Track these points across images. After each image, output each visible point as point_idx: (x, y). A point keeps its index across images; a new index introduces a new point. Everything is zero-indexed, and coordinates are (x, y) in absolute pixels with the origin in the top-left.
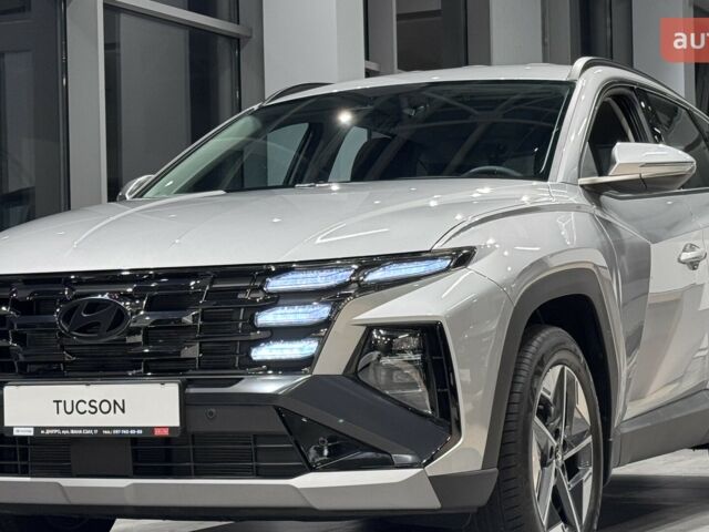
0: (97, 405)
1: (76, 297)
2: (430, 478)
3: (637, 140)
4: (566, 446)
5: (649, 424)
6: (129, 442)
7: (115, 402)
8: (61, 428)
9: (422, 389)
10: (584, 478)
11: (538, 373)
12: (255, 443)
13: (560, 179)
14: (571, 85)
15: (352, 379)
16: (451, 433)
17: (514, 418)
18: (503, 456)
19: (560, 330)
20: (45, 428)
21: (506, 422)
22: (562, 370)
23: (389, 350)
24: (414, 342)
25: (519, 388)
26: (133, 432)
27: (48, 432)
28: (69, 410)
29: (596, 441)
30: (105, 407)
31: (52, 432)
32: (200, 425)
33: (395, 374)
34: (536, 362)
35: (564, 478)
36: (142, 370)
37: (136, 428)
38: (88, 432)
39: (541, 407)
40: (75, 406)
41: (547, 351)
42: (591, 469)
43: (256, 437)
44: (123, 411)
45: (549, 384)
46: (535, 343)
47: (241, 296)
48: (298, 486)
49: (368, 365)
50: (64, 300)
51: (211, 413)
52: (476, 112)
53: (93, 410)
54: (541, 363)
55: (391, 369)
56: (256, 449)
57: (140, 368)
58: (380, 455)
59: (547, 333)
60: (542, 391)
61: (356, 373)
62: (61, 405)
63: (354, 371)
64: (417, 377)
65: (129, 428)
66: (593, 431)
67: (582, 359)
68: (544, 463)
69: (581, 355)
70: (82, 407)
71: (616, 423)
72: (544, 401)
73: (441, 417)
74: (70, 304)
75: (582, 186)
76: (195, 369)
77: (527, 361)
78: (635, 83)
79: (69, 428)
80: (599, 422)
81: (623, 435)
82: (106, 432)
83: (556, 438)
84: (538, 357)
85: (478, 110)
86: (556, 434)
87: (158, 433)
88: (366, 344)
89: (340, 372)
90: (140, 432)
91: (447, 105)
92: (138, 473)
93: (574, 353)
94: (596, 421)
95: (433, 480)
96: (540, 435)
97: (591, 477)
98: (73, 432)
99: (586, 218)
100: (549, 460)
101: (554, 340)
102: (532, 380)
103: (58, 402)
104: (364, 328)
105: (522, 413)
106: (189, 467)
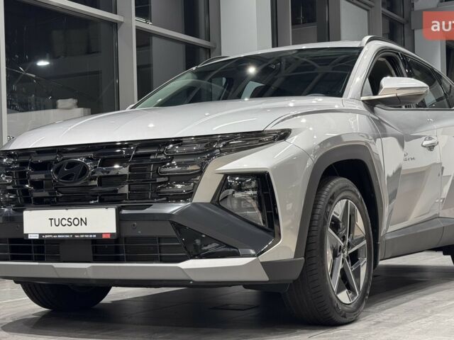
0: (72, 221)
1: (63, 160)
2: (262, 263)
3: (398, 76)
4: (349, 246)
5: (403, 235)
6: (90, 242)
7: (82, 219)
8: (53, 234)
9: (257, 211)
10: (361, 264)
11: (331, 203)
12: (159, 242)
13: (350, 96)
14: (360, 49)
15: (216, 205)
16: (274, 236)
17: (315, 228)
18: (307, 251)
19: (346, 179)
20: (45, 234)
21: (309, 231)
22: (347, 202)
23: (240, 189)
24: (254, 183)
25: (318, 211)
26: (91, 236)
27: (46, 236)
28: (57, 224)
29: (369, 243)
30: (76, 222)
31: (48, 236)
32: (129, 232)
33: (242, 202)
34: (329, 197)
35: (348, 264)
36: (97, 201)
37: (93, 234)
38: (68, 236)
39: (333, 223)
40: (60, 221)
41: (337, 191)
42: (366, 259)
43: (160, 239)
44: (86, 224)
45: (338, 209)
46: (329, 186)
47: (152, 157)
48: (183, 268)
49: (226, 197)
50: (56, 162)
51: (134, 225)
52: (318, 67)
53: (70, 224)
54: (333, 197)
55: (240, 200)
56: (160, 246)
57: (96, 200)
58: (232, 250)
59: (337, 180)
60: (333, 214)
61: (218, 201)
62: (53, 221)
63: (217, 201)
64: (254, 204)
65: (89, 234)
66: (367, 237)
67: (360, 196)
68: (335, 255)
69: (359, 193)
70: (64, 222)
71: (382, 234)
72: (334, 219)
73: (269, 227)
74: (58, 164)
75: (363, 101)
76: (126, 200)
77: (324, 196)
78: (399, 51)
79: (57, 234)
80: (371, 232)
81: (386, 241)
82: (76, 236)
83: (343, 241)
84: (331, 194)
85: (320, 65)
86: (344, 239)
87: (104, 237)
88: (224, 185)
89: (209, 201)
90: (94, 236)
91: (305, 62)
92: (96, 260)
93: (354, 193)
94: (369, 232)
95: (264, 264)
96: (332, 239)
97: (366, 264)
98: (59, 236)
99: (364, 118)
100: (339, 253)
101: (341, 185)
102: (327, 207)
103: (51, 219)
104: (223, 175)
105: (320, 226)
106: (123, 256)
